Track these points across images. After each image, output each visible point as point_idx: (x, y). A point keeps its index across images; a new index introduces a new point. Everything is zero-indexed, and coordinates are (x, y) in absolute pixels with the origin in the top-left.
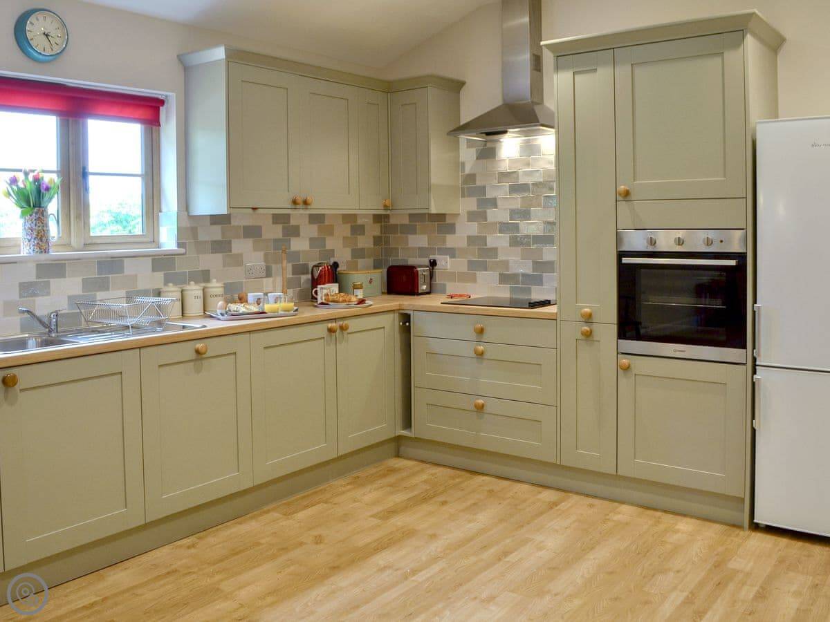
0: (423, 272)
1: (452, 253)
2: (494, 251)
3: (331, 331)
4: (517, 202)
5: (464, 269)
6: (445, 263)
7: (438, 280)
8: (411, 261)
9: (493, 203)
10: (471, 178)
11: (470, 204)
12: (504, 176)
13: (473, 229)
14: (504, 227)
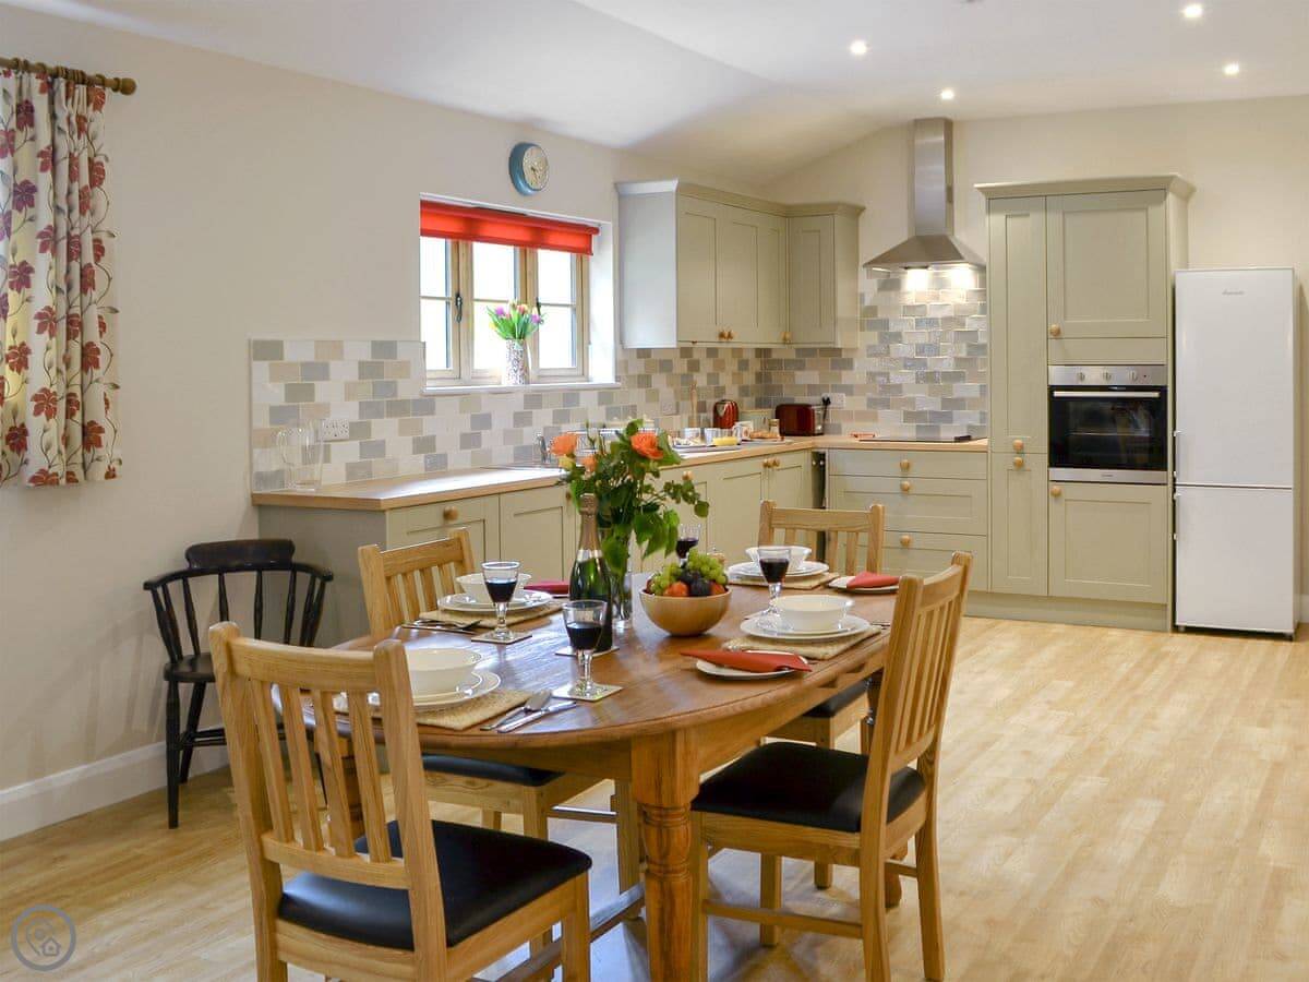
0: (818, 410)
1: (849, 390)
2: (898, 388)
3: (766, 465)
4: (922, 339)
5: (865, 408)
6: (840, 401)
7: (831, 419)
8: (800, 400)
9: (898, 337)
10: (872, 310)
11: (872, 337)
12: (910, 309)
13: (875, 364)
14: (908, 363)
